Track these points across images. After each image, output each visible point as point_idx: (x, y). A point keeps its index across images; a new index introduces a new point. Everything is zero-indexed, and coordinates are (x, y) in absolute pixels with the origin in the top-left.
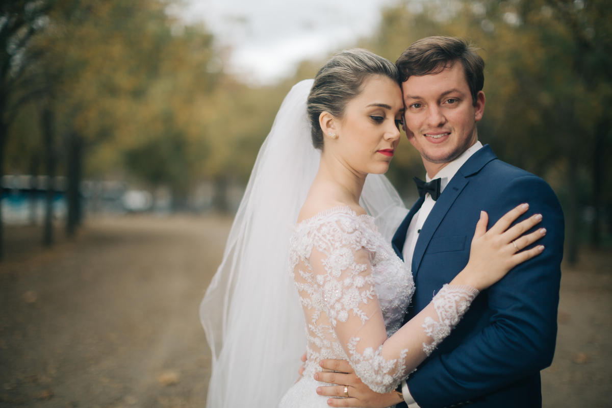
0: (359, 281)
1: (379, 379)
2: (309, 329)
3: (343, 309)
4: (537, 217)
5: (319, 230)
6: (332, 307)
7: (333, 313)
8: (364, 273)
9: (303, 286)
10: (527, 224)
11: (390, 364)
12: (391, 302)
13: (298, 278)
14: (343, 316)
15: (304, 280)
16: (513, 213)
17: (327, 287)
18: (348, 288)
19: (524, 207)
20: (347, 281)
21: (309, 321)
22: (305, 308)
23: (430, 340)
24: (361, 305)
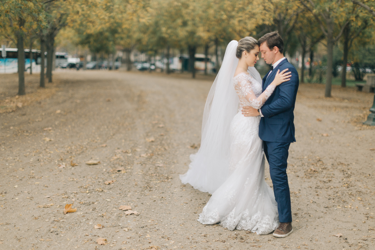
0: (249, 86)
1: (257, 105)
2: (240, 100)
3: (246, 93)
4: (290, 72)
5: (238, 78)
6: (244, 93)
7: (244, 94)
8: (249, 85)
9: (237, 91)
10: (287, 73)
11: (259, 102)
12: (257, 92)
13: (236, 89)
14: (247, 94)
15: (237, 90)
16: (284, 71)
17: (242, 89)
18: (246, 88)
19: (287, 69)
20: (246, 87)
21: (240, 98)
22: (238, 96)
23: (267, 96)
24: (250, 91)
